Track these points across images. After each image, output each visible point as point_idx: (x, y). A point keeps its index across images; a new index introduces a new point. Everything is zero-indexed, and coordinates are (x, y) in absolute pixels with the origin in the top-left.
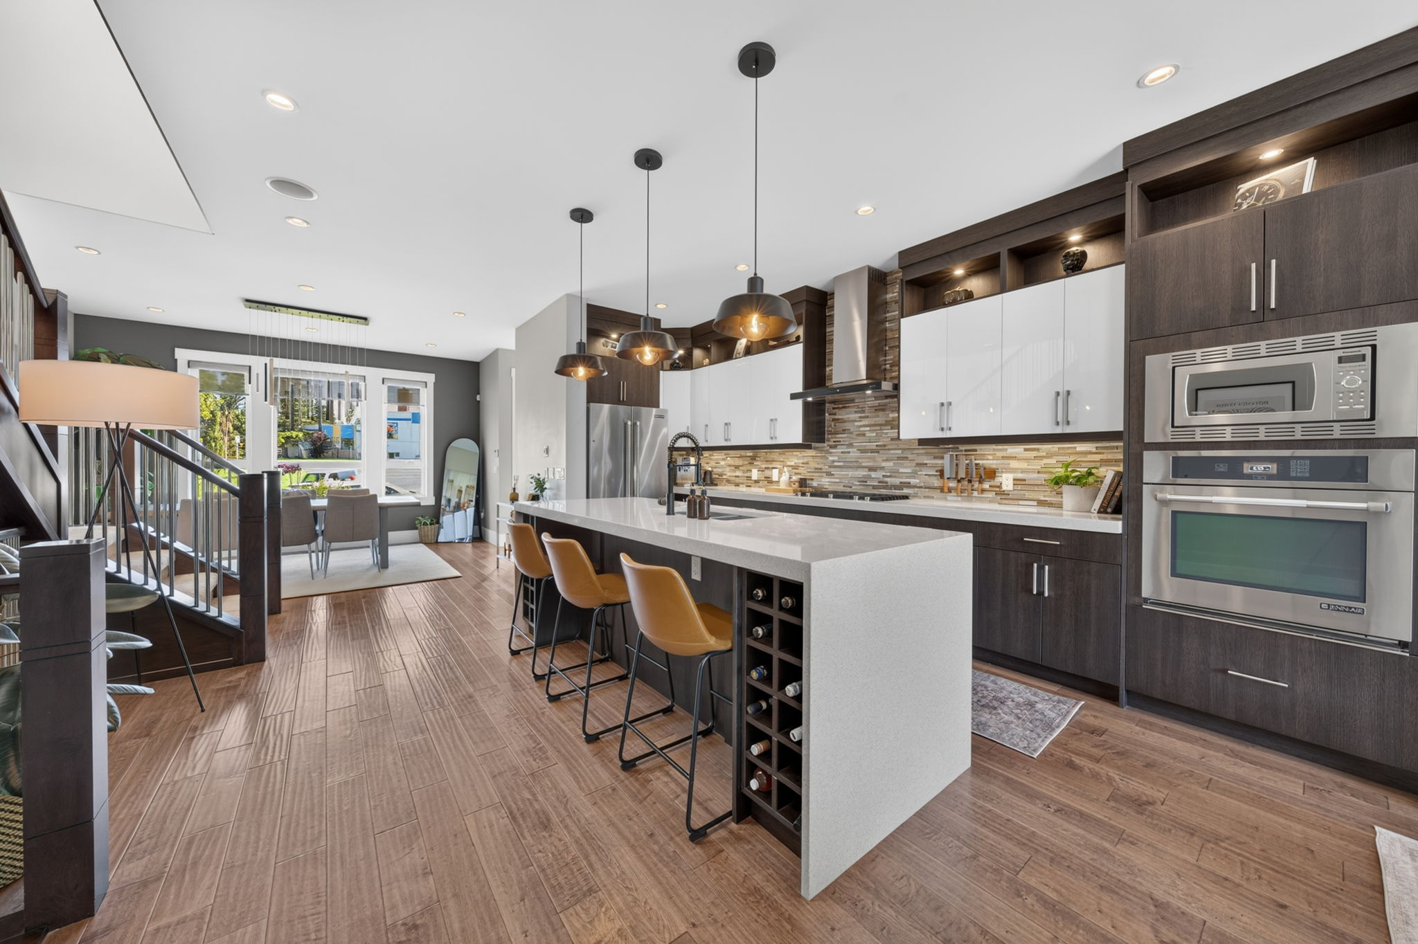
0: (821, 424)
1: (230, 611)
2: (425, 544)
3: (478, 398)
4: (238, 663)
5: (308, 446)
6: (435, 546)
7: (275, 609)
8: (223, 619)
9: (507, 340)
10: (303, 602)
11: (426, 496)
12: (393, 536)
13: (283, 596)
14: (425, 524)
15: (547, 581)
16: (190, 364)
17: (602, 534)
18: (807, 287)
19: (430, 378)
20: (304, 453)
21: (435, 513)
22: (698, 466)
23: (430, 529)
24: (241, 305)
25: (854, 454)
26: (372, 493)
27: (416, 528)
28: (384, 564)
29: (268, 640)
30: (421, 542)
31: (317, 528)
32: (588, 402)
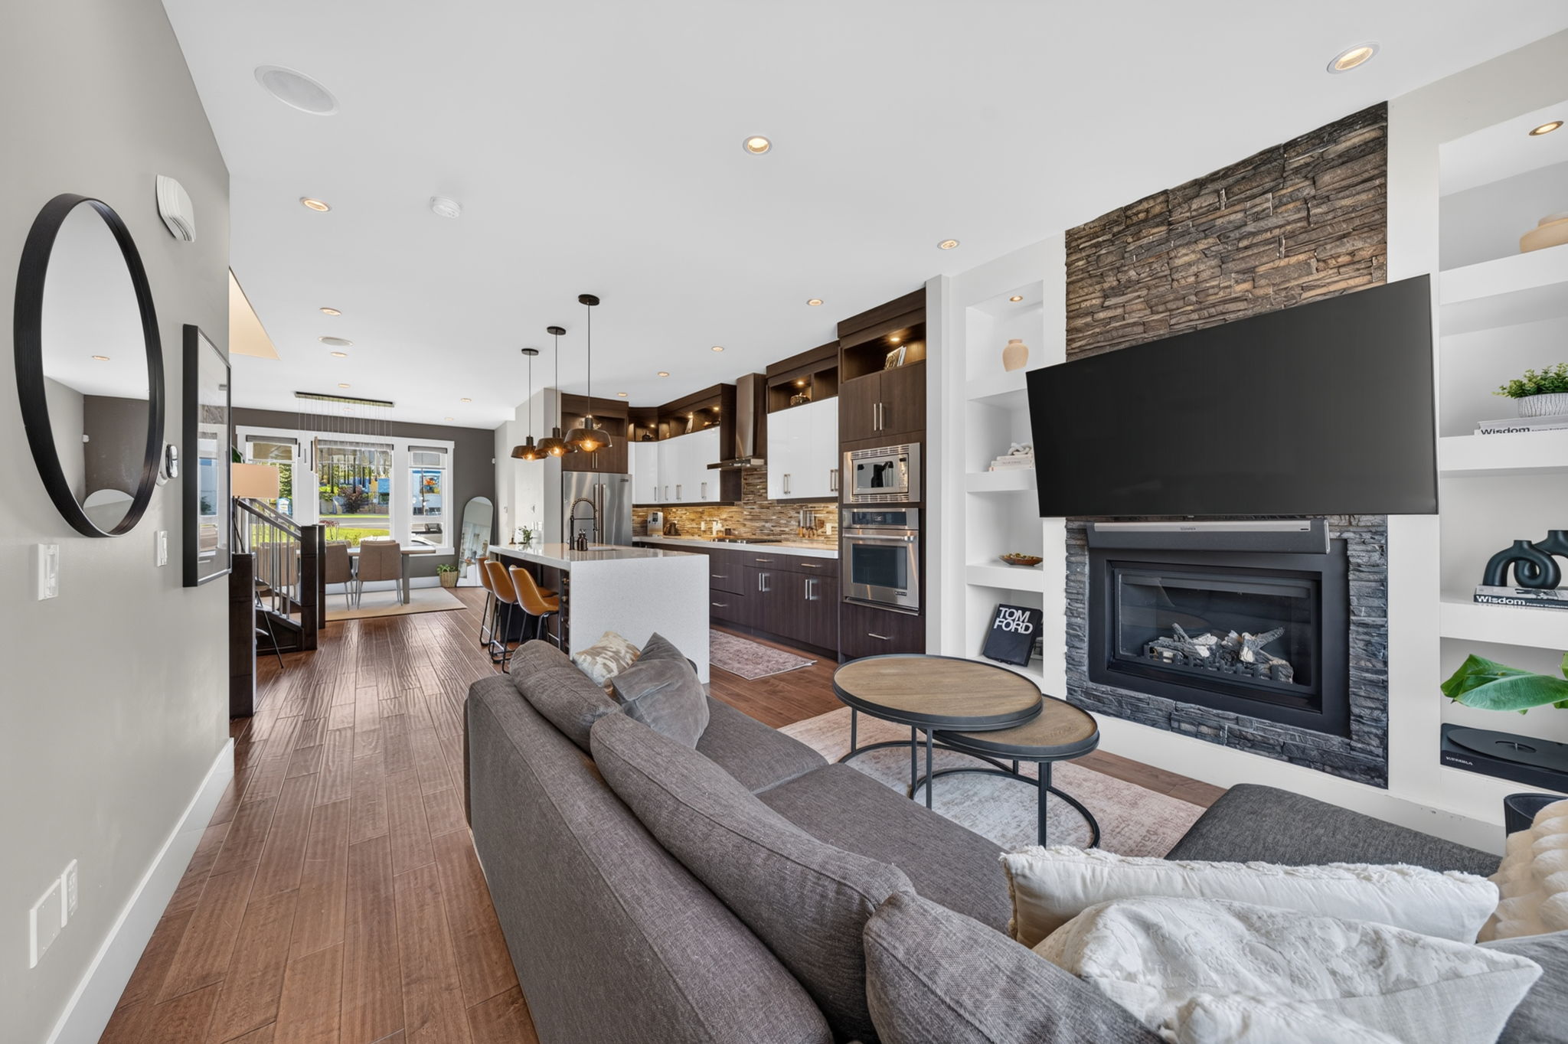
0: (738, 486)
1: (296, 619)
2: (445, 588)
3: (493, 461)
4: (298, 650)
5: (342, 501)
6: (453, 590)
7: (323, 626)
8: (290, 621)
9: (509, 415)
10: (341, 625)
11: (444, 546)
12: (414, 581)
13: (327, 619)
14: (445, 571)
15: (513, 605)
16: (248, 438)
17: (542, 566)
18: (722, 384)
19: (450, 445)
20: (339, 509)
21: (454, 563)
22: (665, 519)
23: (450, 576)
24: (293, 396)
25: (757, 510)
26: (397, 542)
27: (438, 575)
28: (406, 601)
29: (318, 642)
30: (442, 586)
31: (352, 571)
32: (562, 471)
